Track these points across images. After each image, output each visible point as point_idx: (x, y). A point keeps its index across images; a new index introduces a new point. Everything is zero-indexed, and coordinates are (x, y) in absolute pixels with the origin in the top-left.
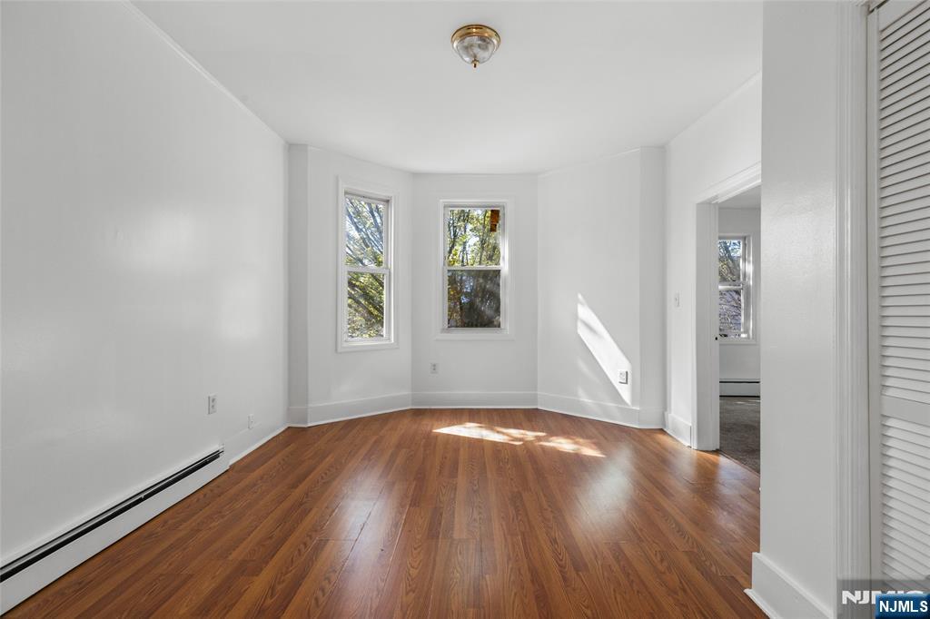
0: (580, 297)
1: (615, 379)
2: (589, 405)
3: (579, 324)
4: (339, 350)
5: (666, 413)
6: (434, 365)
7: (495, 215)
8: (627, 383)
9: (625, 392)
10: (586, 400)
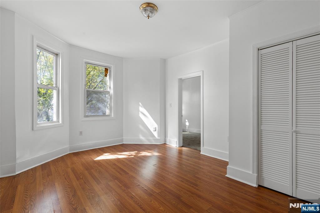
0: (140, 103)
1: (152, 130)
2: (143, 140)
3: (140, 113)
4: (35, 129)
5: (166, 138)
6: (81, 132)
7: (106, 70)
8: (156, 131)
9: (156, 134)
10: (142, 138)
